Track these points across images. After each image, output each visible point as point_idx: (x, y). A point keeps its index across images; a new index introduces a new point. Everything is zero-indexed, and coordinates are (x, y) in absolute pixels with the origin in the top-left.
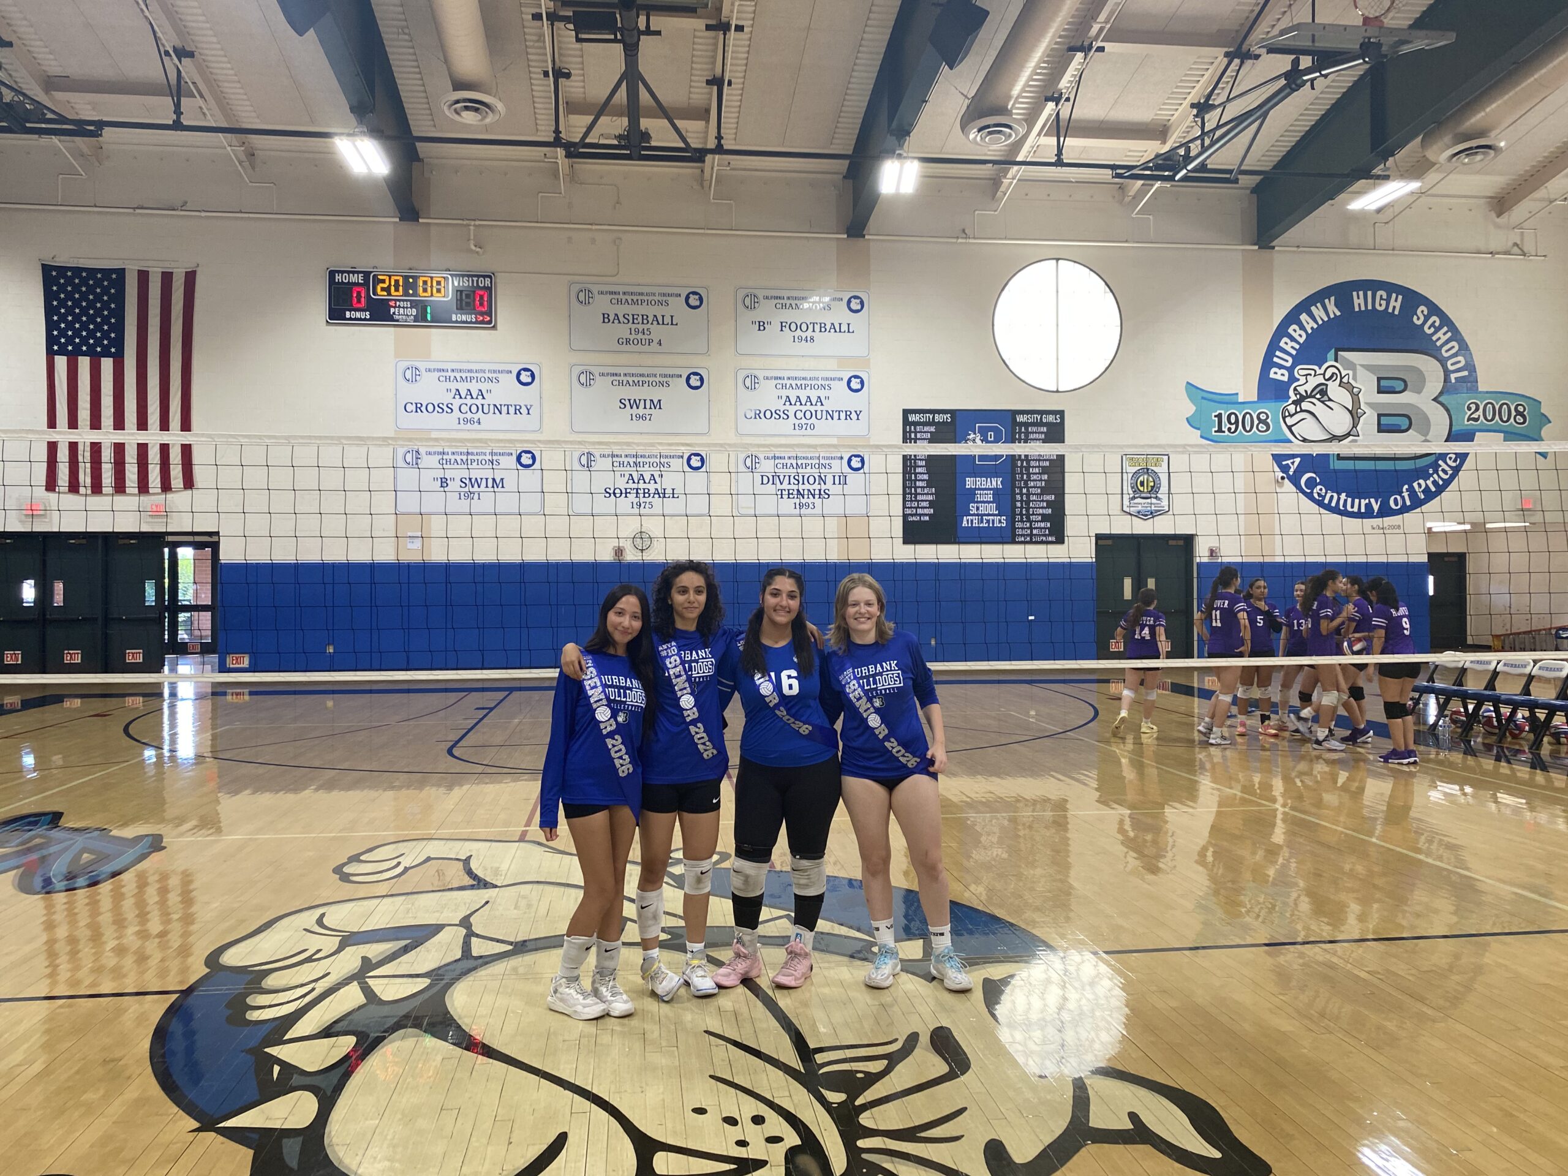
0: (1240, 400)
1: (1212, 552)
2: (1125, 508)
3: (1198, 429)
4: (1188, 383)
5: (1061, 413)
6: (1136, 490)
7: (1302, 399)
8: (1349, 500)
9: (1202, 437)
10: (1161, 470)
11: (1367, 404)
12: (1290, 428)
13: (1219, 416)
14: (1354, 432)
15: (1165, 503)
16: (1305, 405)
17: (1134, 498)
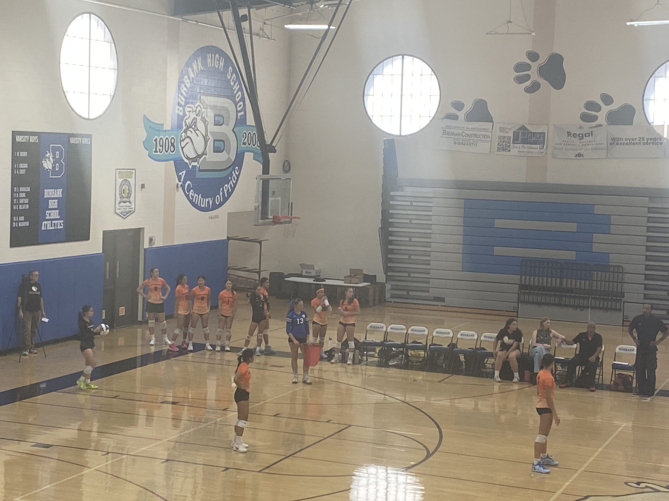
0: (164, 129)
1: (151, 240)
2: (118, 211)
3: (147, 149)
4: (144, 115)
5: (89, 136)
6: (122, 197)
7: (188, 128)
8: (202, 199)
9: (149, 156)
10: (132, 181)
11: (210, 132)
12: (182, 148)
13: (156, 140)
14: (205, 153)
15: (133, 206)
16: (189, 133)
17: (120, 202)
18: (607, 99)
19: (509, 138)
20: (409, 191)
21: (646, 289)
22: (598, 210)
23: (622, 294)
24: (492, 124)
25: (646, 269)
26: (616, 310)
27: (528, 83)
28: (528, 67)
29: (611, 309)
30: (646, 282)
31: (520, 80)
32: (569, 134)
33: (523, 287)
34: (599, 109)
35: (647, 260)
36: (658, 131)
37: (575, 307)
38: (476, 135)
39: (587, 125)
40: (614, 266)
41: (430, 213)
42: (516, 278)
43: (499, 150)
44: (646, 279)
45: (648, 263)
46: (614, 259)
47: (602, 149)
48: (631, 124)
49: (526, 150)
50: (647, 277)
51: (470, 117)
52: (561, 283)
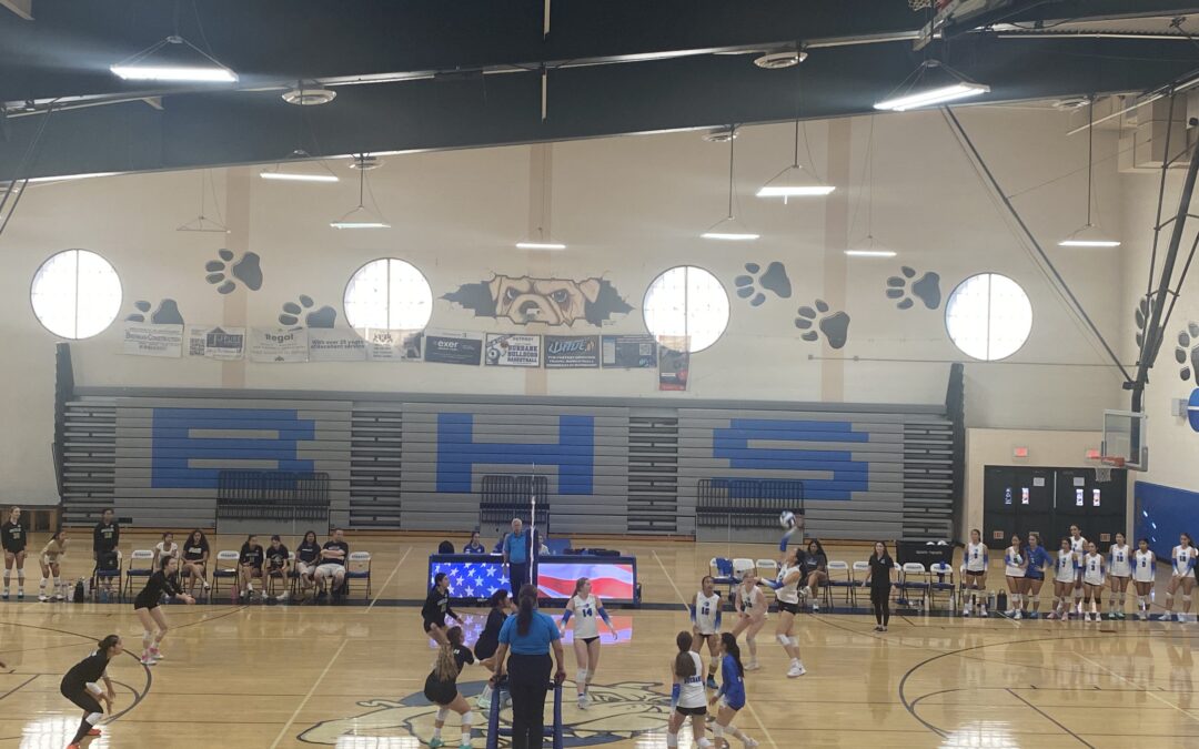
18: (307, 301)
19: (203, 341)
20: (87, 401)
21: (352, 495)
22: (301, 416)
23: (328, 503)
24: (181, 326)
25: (352, 475)
26: (321, 519)
27: (221, 284)
28: (221, 266)
29: (317, 519)
30: (353, 488)
31: (213, 280)
32: (268, 337)
33: (221, 501)
34: (298, 311)
35: (352, 465)
36: (360, 334)
37: (278, 519)
38: (165, 339)
39: (286, 329)
40: (319, 474)
41: (114, 425)
42: (214, 492)
43: (191, 354)
44: (351, 485)
45: (354, 468)
46: (319, 466)
47: (303, 352)
48: (332, 327)
49: (223, 354)
50: (353, 483)
51: (157, 319)
52: (263, 495)
